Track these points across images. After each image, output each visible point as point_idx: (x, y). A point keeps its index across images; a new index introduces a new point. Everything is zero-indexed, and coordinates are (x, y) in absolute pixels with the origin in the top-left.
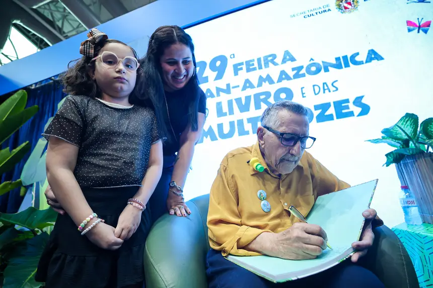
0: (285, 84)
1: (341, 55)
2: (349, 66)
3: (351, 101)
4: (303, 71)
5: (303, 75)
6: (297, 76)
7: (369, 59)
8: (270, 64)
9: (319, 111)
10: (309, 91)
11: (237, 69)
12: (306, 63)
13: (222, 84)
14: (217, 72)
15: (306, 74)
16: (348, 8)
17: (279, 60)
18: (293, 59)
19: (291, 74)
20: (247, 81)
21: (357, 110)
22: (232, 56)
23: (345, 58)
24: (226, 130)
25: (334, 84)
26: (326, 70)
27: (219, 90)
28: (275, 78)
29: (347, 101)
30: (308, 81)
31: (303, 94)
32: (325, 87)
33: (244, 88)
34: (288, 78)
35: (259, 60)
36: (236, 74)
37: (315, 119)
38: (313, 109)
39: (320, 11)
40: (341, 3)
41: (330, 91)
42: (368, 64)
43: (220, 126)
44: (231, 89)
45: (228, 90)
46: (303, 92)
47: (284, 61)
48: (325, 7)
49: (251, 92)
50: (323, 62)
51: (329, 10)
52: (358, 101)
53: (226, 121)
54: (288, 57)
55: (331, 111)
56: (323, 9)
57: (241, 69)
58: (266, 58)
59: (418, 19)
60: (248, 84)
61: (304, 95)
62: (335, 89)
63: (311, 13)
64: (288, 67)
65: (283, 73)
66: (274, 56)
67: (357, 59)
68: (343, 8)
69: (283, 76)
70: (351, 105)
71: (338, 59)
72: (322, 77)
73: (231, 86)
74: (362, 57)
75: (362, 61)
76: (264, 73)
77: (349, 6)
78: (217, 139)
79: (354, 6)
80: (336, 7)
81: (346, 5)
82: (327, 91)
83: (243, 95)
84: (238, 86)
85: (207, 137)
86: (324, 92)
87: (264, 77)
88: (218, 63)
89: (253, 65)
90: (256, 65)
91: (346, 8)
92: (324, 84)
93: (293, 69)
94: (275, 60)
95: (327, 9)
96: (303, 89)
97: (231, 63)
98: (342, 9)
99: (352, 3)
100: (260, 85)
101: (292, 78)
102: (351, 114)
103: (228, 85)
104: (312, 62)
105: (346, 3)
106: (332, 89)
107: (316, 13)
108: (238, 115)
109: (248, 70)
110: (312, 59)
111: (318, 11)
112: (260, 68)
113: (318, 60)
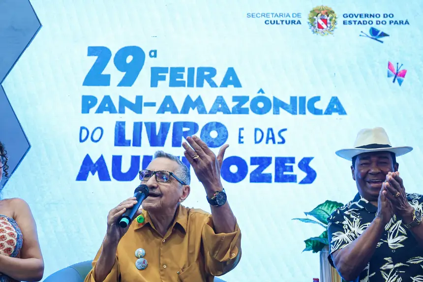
0: (219, 117)
1: (298, 95)
2: (304, 113)
3: (297, 161)
4: (247, 105)
5: (246, 111)
6: (239, 110)
7: (329, 111)
8: (206, 83)
9: (255, 167)
10: (248, 135)
11: (157, 75)
12: (252, 95)
13: (130, 93)
14: (125, 73)
15: (250, 111)
16: (323, 28)
17: (218, 79)
18: (237, 84)
19: (231, 105)
20: (168, 99)
21: (301, 175)
22: (153, 54)
23: (303, 99)
24: (125, 167)
25: (283, 134)
26: (277, 112)
27: (123, 102)
28: (208, 104)
29: (292, 160)
30: (251, 121)
31: (240, 137)
32: (271, 137)
33: (162, 110)
34: (226, 111)
35: (191, 70)
36: (154, 84)
37: (248, 177)
38: (248, 162)
39: (288, 19)
40: (315, 17)
41: (274, 142)
42: (327, 116)
43: (117, 160)
44: (144, 109)
45: (137, 107)
46: (242, 135)
47: (225, 84)
48: (294, 15)
49: (170, 118)
50: (275, 98)
51: (299, 22)
52: (305, 164)
53: (127, 153)
54: (232, 78)
55: (270, 170)
56: (291, 19)
57: (163, 78)
58: (201, 70)
59: (398, 63)
60: (168, 105)
61: (242, 140)
62: (281, 140)
63: (276, 19)
64: (229, 93)
65: (220, 100)
66: (213, 72)
67: (317, 105)
68: (316, 25)
69: (220, 106)
70: (295, 166)
71: (293, 99)
72: (268, 120)
73: (144, 101)
74: (322, 105)
75: (322, 110)
76: (194, 93)
77: (324, 26)
78: (110, 180)
79: (330, 28)
80: (309, 21)
81: (321, 22)
82: (271, 141)
83: (159, 120)
84: (153, 104)
85: (93, 174)
86: (267, 143)
87: (194, 99)
88: (129, 59)
89: (182, 77)
90: (185, 78)
91: (320, 27)
92: (269, 129)
93: (235, 99)
94: (213, 79)
95: (296, 19)
96: (242, 131)
97: (149, 63)
98: (315, 27)
99: (328, 21)
100: (185, 111)
101: (231, 111)
102: (293, 179)
103: (139, 98)
104: (261, 94)
105: (321, 19)
106: (278, 139)
107: (282, 21)
108: (146, 149)
109: (173, 84)
110: (261, 91)
111: (284, 19)
112: (191, 85)
113: (269, 95)
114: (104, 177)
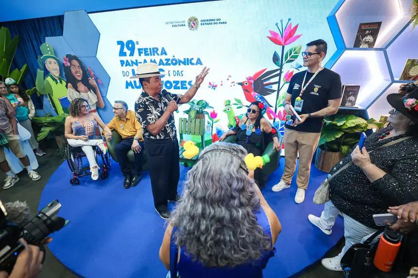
0: (162, 67)
1: (186, 58)
2: (189, 65)
3: (187, 82)
4: (170, 62)
6: (167, 64)
7: (197, 63)
8: (156, 54)
9: (175, 84)
10: (171, 73)
11: (140, 52)
12: (171, 58)
13: (133, 58)
14: (130, 51)
15: (171, 64)
17: (159, 52)
18: (166, 54)
19: (165, 62)
20: (145, 61)
22: (137, 43)
23: (188, 59)
24: (138, 84)
25: (182, 72)
26: (180, 64)
28: (158, 62)
29: (186, 82)
30: (172, 68)
32: (178, 73)
34: (164, 65)
35: (150, 49)
36: (140, 55)
37: (173, 88)
38: (173, 83)
40: (190, 22)
42: (196, 66)
43: (135, 82)
44: (139, 64)
45: (136, 63)
46: (169, 73)
47: (161, 55)
48: (182, 22)
51: (185, 25)
52: (190, 83)
54: (164, 52)
55: (179, 85)
56: (181, 24)
57: (142, 52)
58: (153, 49)
61: (170, 75)
63: (176, 24)
64: (164, 57)
65: (161, 60)
66: (157, 49)
67: (193, 61)
69: (161, 63)
70: (187, 84)
71: (185, 59)
72: (177, 68)
73: (138, 61)
74: (194, 61)
75: (194, 63)
76: (153, 58)
77: (194, 26)
79: (196, 27)
80: (188, 24)
81: (193, 25)
82: (179, 75)
85: (130, 86)
86: (177, 76)
87: (153, 60)
88: (130, 45)
90: (149, 52)
91: (192, 27)
92: (178, 71)
93: (166, 60)
94: (158, 52)
95: (183, 24)
97: (137, 47)
98: (190, 27)
99: (195, 24)
103: (136, 61)
104: (174, 58)
105: (193, 23)
106: (181, 75)
109: (145, 54)
110: (174, 56)
111: (179, 24)
112: (151, 54)
113: (177, 58)
114: (133, 88)
